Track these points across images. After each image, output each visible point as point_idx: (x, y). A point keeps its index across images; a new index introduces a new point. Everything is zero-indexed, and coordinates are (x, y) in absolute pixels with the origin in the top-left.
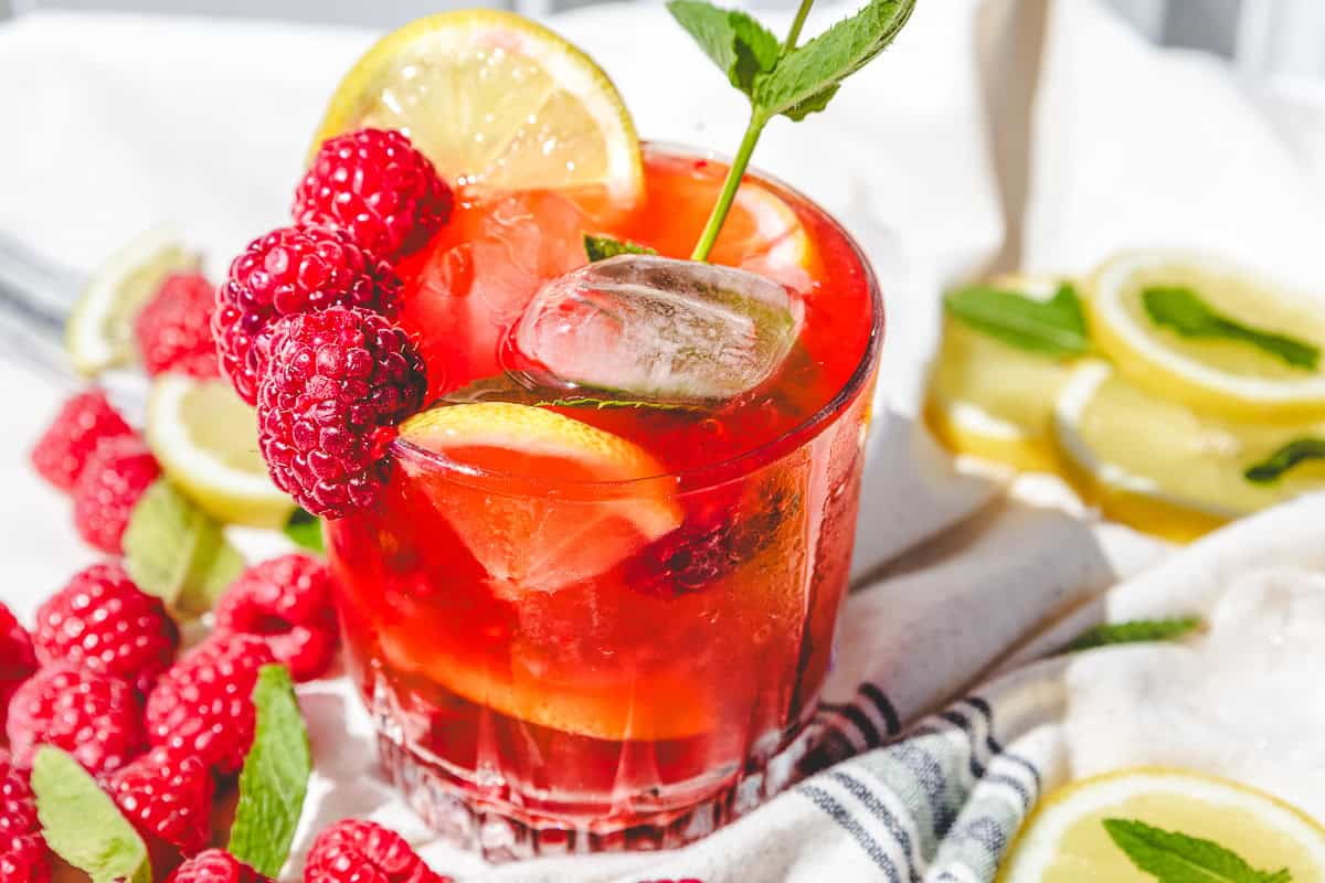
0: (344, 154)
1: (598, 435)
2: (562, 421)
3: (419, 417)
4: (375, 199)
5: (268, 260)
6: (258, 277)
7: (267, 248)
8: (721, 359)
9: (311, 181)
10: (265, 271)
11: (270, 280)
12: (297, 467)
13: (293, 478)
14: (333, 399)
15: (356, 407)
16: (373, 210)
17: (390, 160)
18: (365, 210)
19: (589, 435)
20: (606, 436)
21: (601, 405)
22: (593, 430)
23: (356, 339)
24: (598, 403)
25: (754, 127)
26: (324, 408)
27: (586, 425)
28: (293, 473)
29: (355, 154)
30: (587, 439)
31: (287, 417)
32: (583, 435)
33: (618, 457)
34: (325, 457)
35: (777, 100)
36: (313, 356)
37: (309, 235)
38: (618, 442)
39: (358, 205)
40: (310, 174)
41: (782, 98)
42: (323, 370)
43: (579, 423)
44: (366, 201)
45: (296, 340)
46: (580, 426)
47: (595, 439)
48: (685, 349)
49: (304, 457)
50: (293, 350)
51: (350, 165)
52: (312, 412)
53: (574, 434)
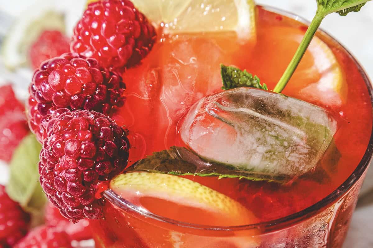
0: (97, 13)
1: (217, 196)
2: (198, 188)
3: (122, 176)
4: (112, 38)
5: (51, 76)
6: (44, 86)
7: (51, 70)
8: (289, 159)
9: (80, 26)
10: (47, 83)
11: (50, 89)
12: (56, 197)
13: (55, 201)
14: (74, 169)
15: (87, 173)
16: (110, 45)
17: (121, 17)
18: (106, 45)
19: (212, 196)
20: (221, 196)
21: (220, 177)
22: (215, 193)
23: (87, 136)
24: (218, 176)
25: (318, 17)
26: (69, 173)
27: (211, 190)
28: (55, 199)
29: (102, 14)
30: (210, 198)
31: (51, 172)
32: (208, 195)
33: (227, 209)
34: (70, 196)
35: (333, 6)
36: (63, 145)
37: (72, 64)
38: (228, 200)
39: (103, 42)
40: (79, 23)
41: (336, 5)
42: (69, 153)
43: (207, 188)
44: (107, 40)
45: (56, 134)
46: (208, 190)
47: (215, 198)
48: (270, 151)
49: (60, 194)
50: (54, 139)
51: (100, 20)
52: (63, 174)
53: (204, 196)
